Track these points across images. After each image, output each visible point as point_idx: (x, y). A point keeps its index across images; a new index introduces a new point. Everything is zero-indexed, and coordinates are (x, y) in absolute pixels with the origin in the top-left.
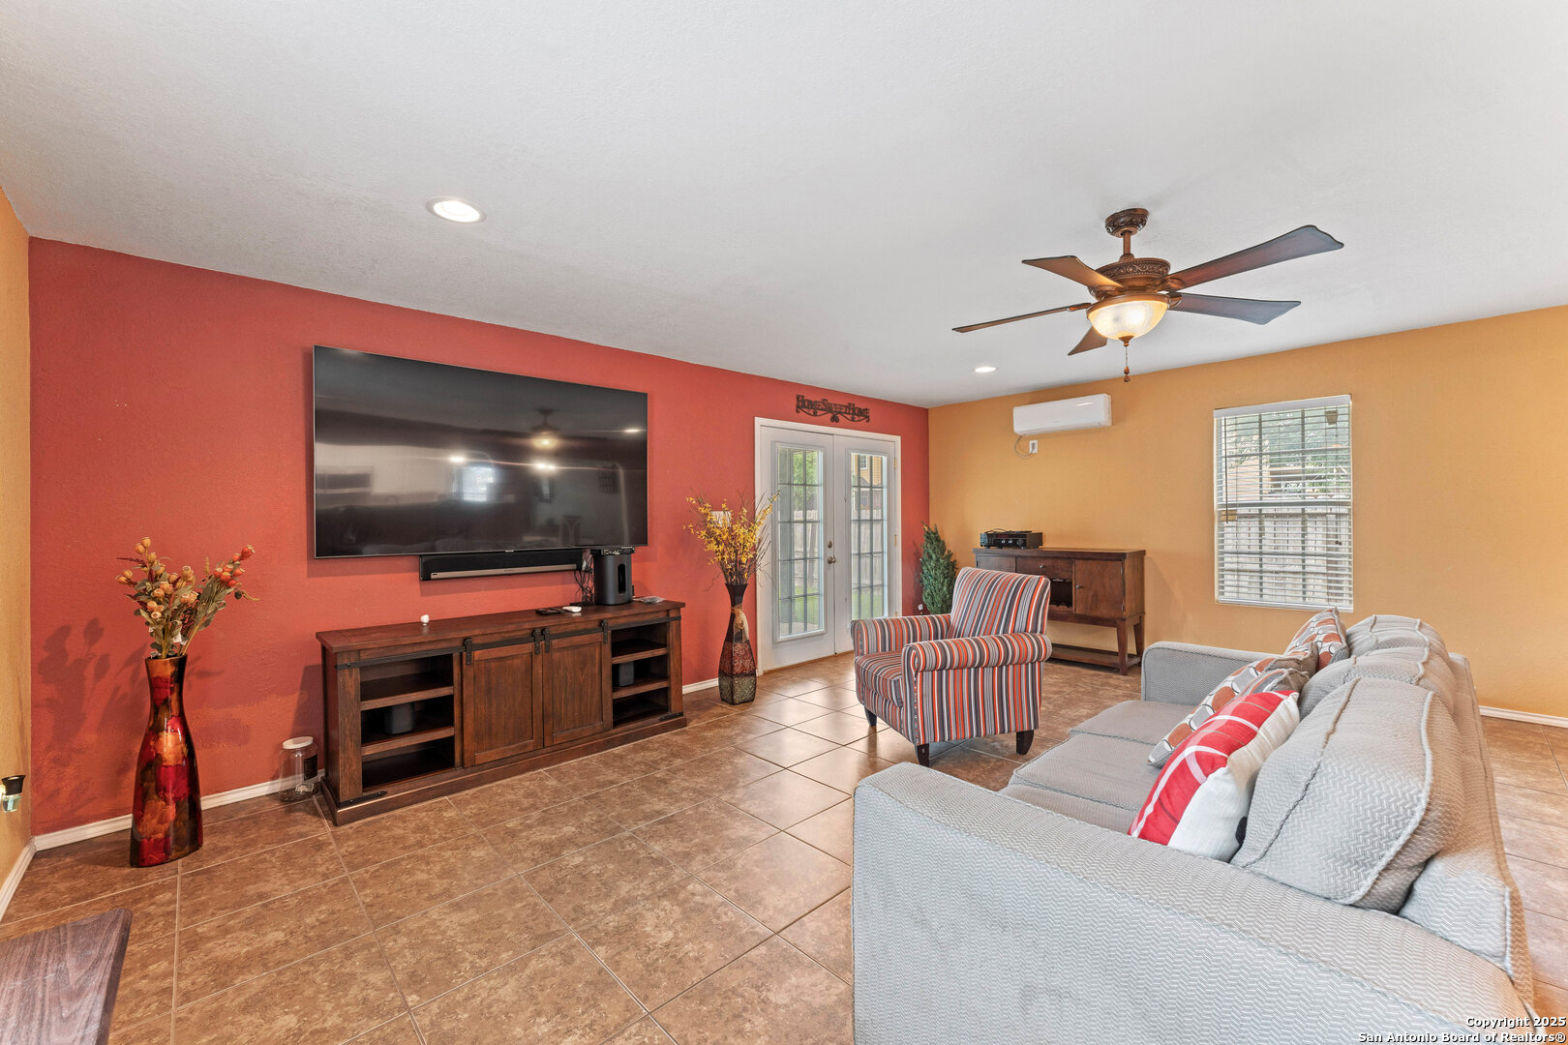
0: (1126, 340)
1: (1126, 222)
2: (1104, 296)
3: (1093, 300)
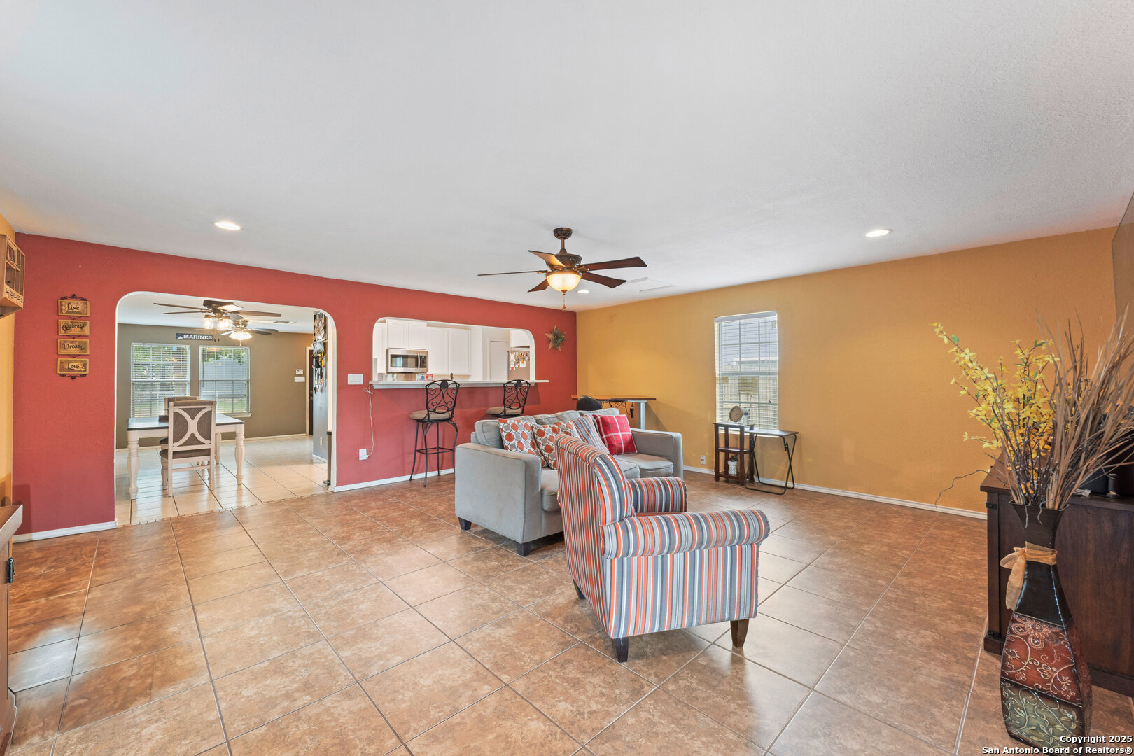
0: (564, 291)
1: (562, 233)
2: (554, 269)
3: (549, 270)
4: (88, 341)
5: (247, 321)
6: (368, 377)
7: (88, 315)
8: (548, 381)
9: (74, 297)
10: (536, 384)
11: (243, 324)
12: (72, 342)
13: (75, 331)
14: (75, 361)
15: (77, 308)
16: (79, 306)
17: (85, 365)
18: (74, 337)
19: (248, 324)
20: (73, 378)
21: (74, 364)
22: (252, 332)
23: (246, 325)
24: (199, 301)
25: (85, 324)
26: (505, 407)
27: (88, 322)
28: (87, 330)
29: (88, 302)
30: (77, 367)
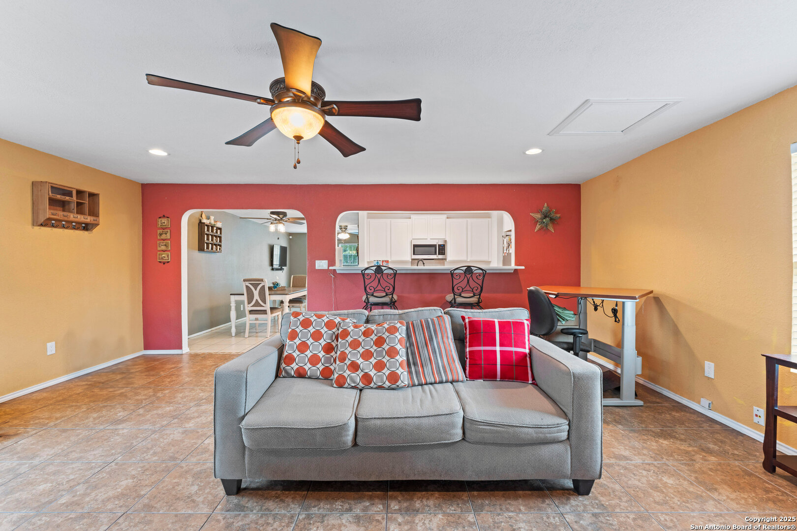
4: (169, 242)
5: (347, 226)
6: (332, 262)
7: (169, 226)
8: (523, 267)
9: (164, 216)
10: (516, 270)
11: (344, 228)
12: (163, 243)
13: (164, 236)
14: (164, 254)
15: (164, 223)
16: (165, 221)
17: (168, 256)
18: (164, 240)
19: (348, 228)
20: (164, 263)
21: (163, 256)
22: (350, 234)
23: (346, 229)
24: (266, 213)
25: (167, 232)
26: (454, 295)
27: (169, 231)
28: (168, 236)
29: (169, 219)
30: (165, 257)
